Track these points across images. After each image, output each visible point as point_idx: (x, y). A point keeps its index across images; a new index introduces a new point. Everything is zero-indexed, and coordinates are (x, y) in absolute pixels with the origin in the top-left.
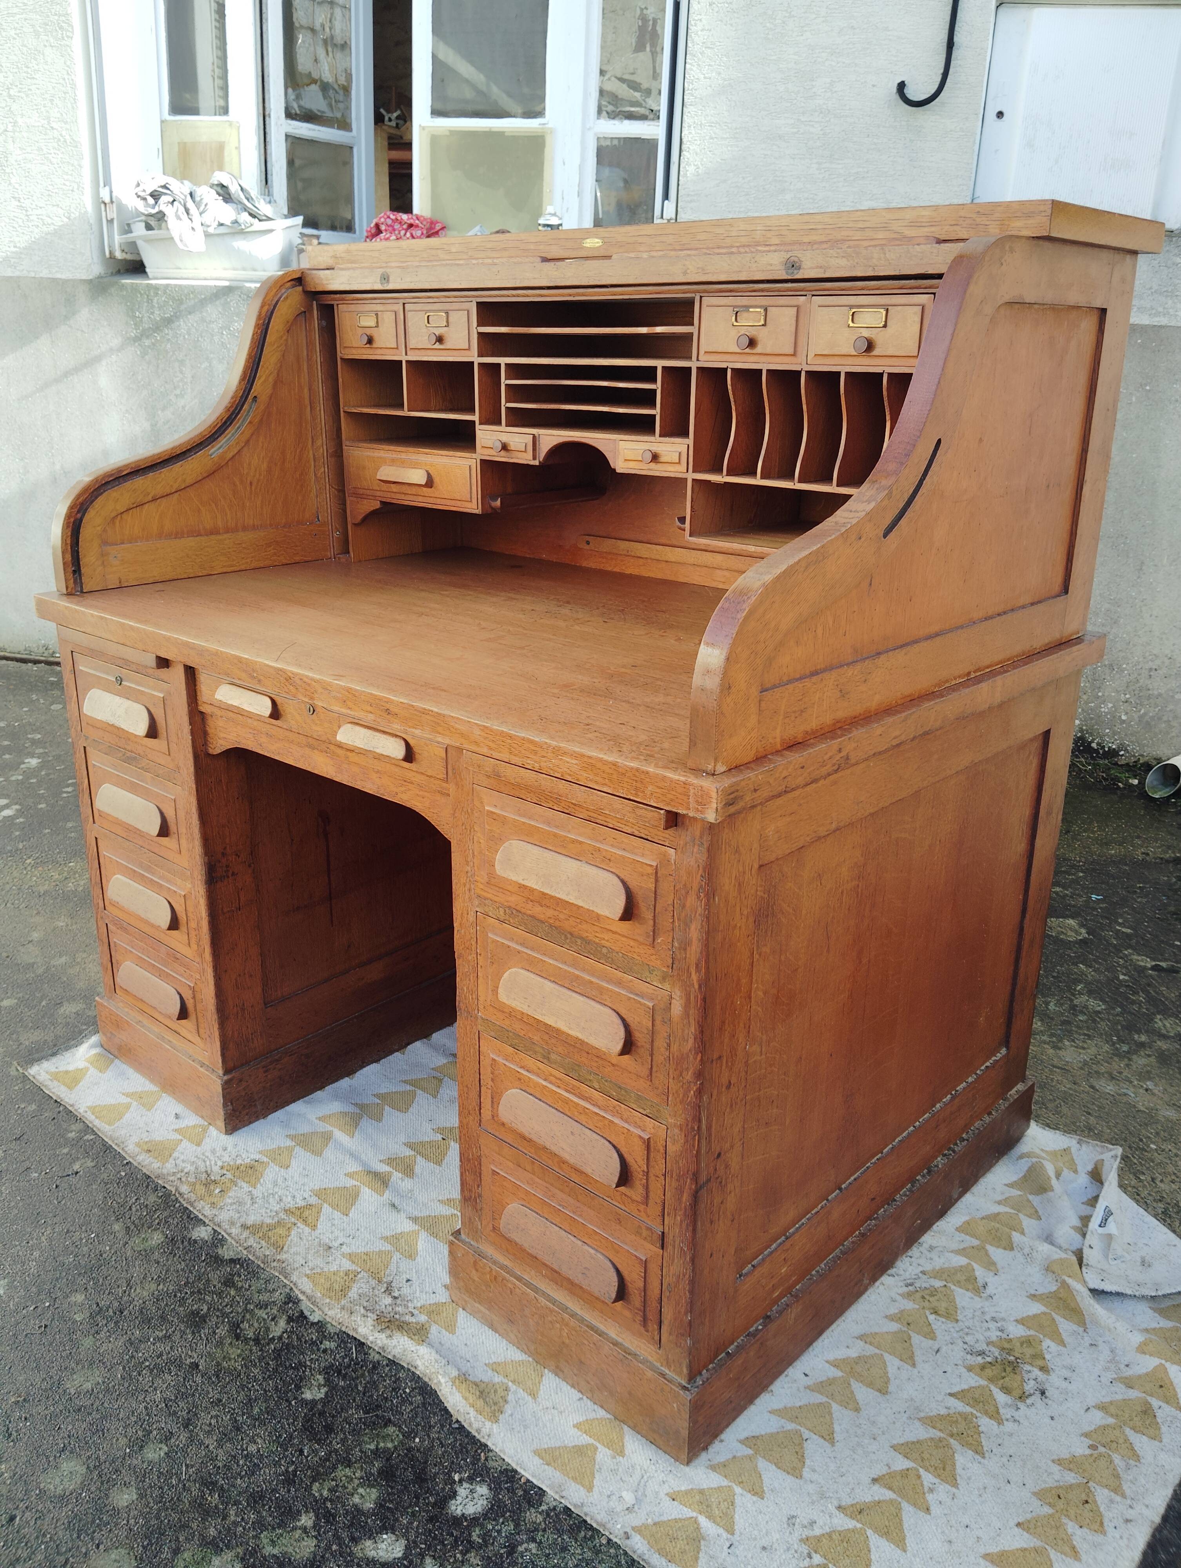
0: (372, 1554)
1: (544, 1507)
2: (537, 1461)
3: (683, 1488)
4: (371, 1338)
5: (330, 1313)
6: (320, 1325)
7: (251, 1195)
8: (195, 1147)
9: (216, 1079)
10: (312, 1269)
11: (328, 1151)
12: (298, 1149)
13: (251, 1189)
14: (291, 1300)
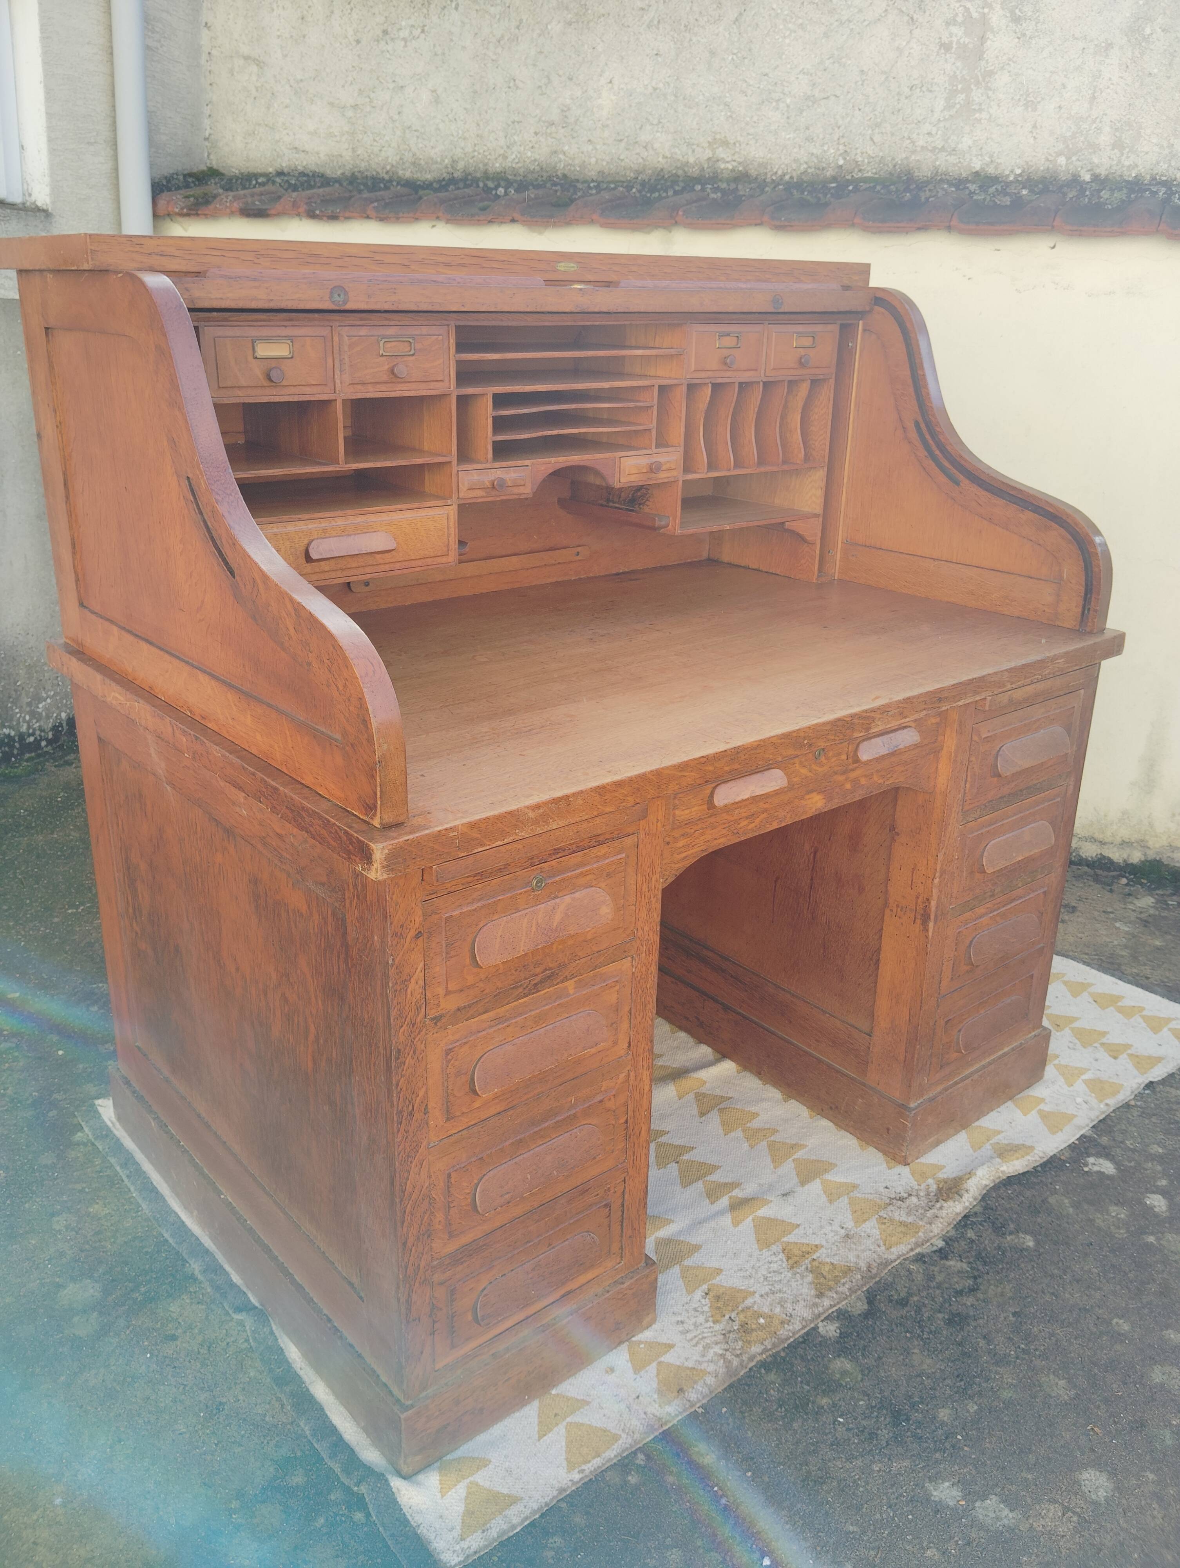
4: (967, 1204)
5: (936, 1231)
6: (948, 1240)
7: (767, 1294)
8: (676, 1348)
9: (646, 1272)
10: (879, 1246)
11: (694, 1240)
12: (686, 1263)
13: (757, 1295)
14: (920, 1258)
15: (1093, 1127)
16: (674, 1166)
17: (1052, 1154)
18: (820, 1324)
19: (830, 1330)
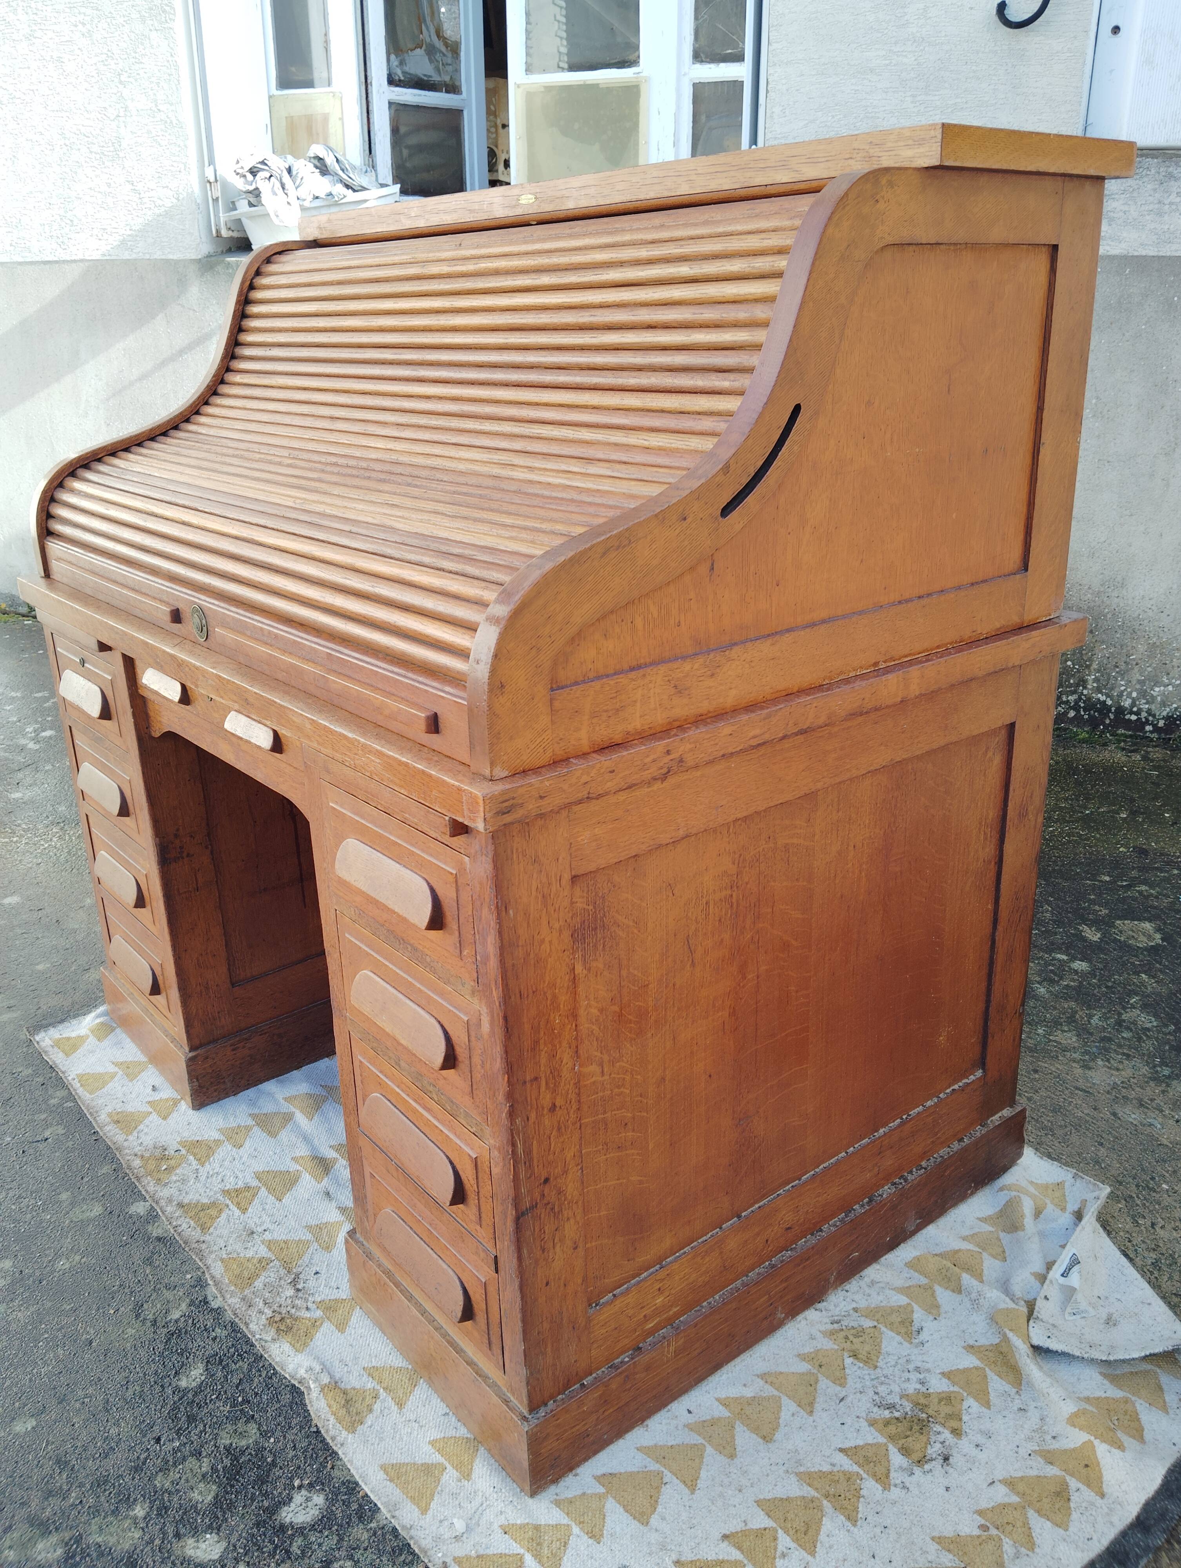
0: (190, 1552)
1: (373, 1525)
2: (381, 1475)
3: (519, 1522)
5: (230, 1301)
6: (217, 1311)
7: (197, 1173)
8: (161, 1121)
10: (229, 1254)
11: (284, 1133)
12: (256, 1129)
13: (198, 1167)
14: (199, 1284)
18: (147, 1203)
19: (139, 1208)
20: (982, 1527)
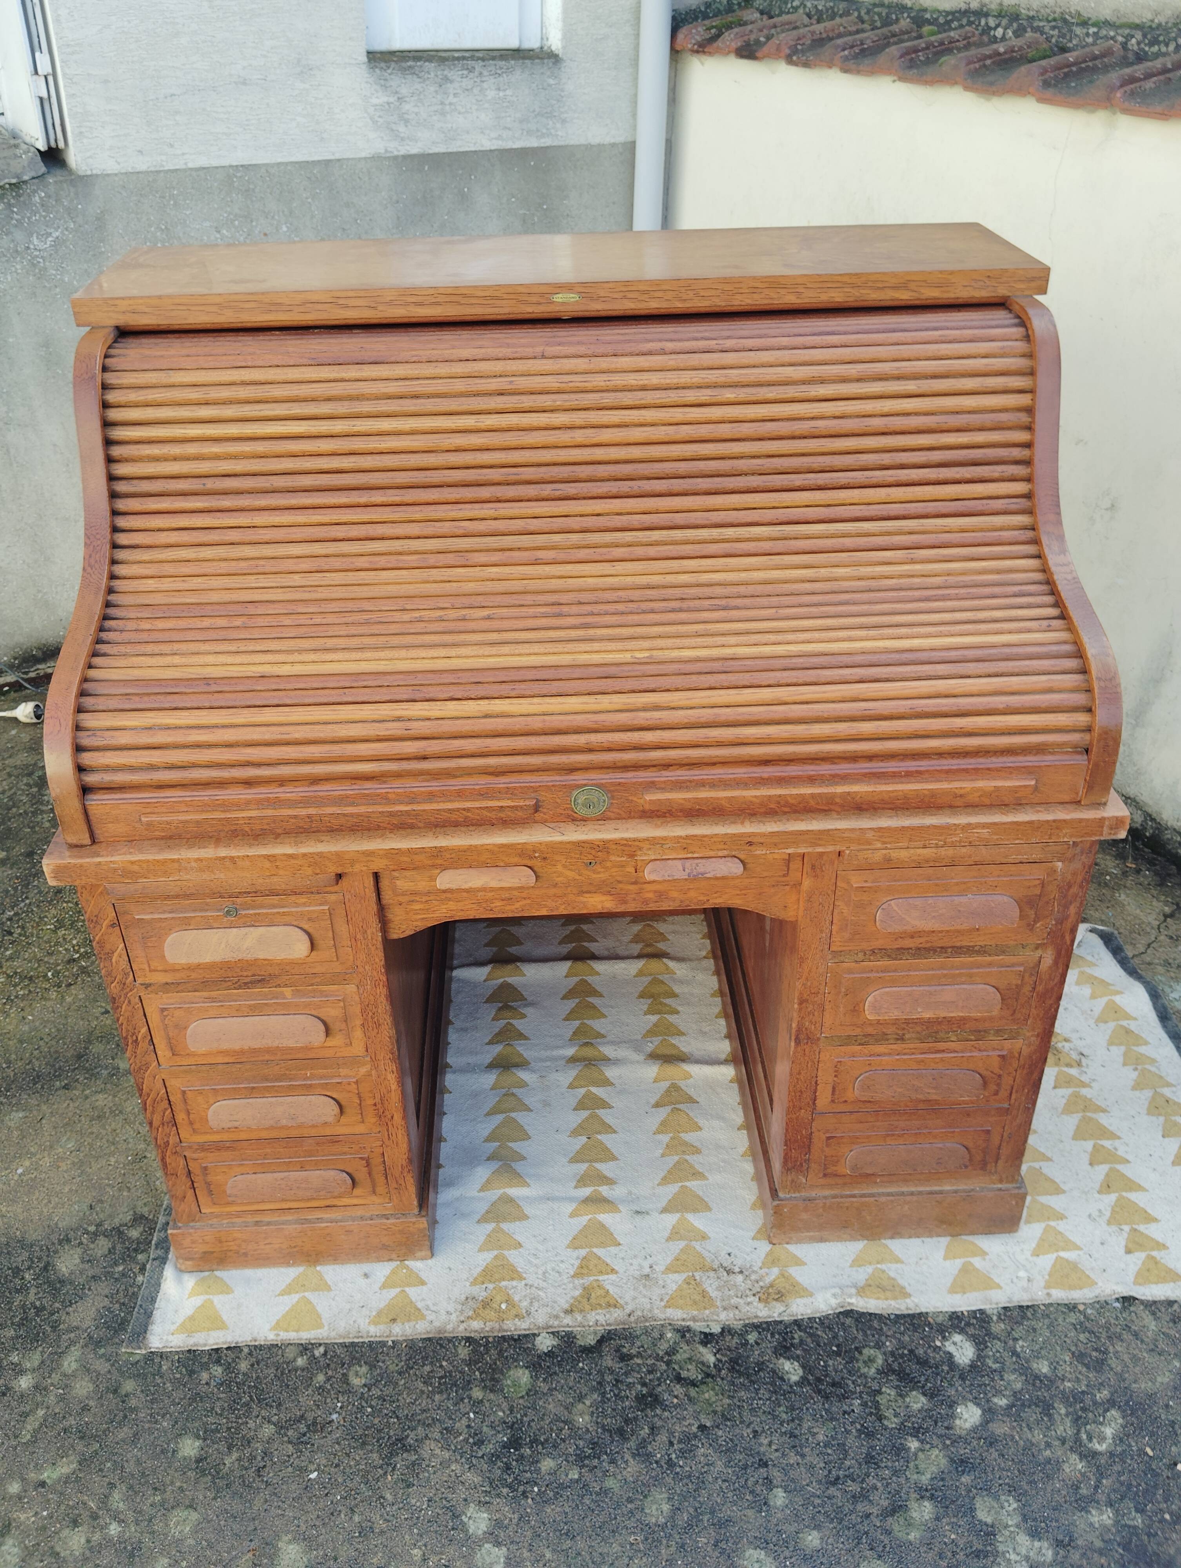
1: (995, 1318)
2: (958, 1297)
3: (1033, 1245)
5: (721, 1318)
6: (726, 1330)
7: (531, 1286)
8: (424, 1287)
9: (414, 1220)
10: (662, 1300)
11: (528, 1210)
12: (505, 1226)
13: (523, 1282)
14: (683, 1332)
15: (1005, 1308)
16: (584, 1139)
17: (924, 1310)
18: (544, 1335)
19: (545, 1343)
20: (1136, 1069)
